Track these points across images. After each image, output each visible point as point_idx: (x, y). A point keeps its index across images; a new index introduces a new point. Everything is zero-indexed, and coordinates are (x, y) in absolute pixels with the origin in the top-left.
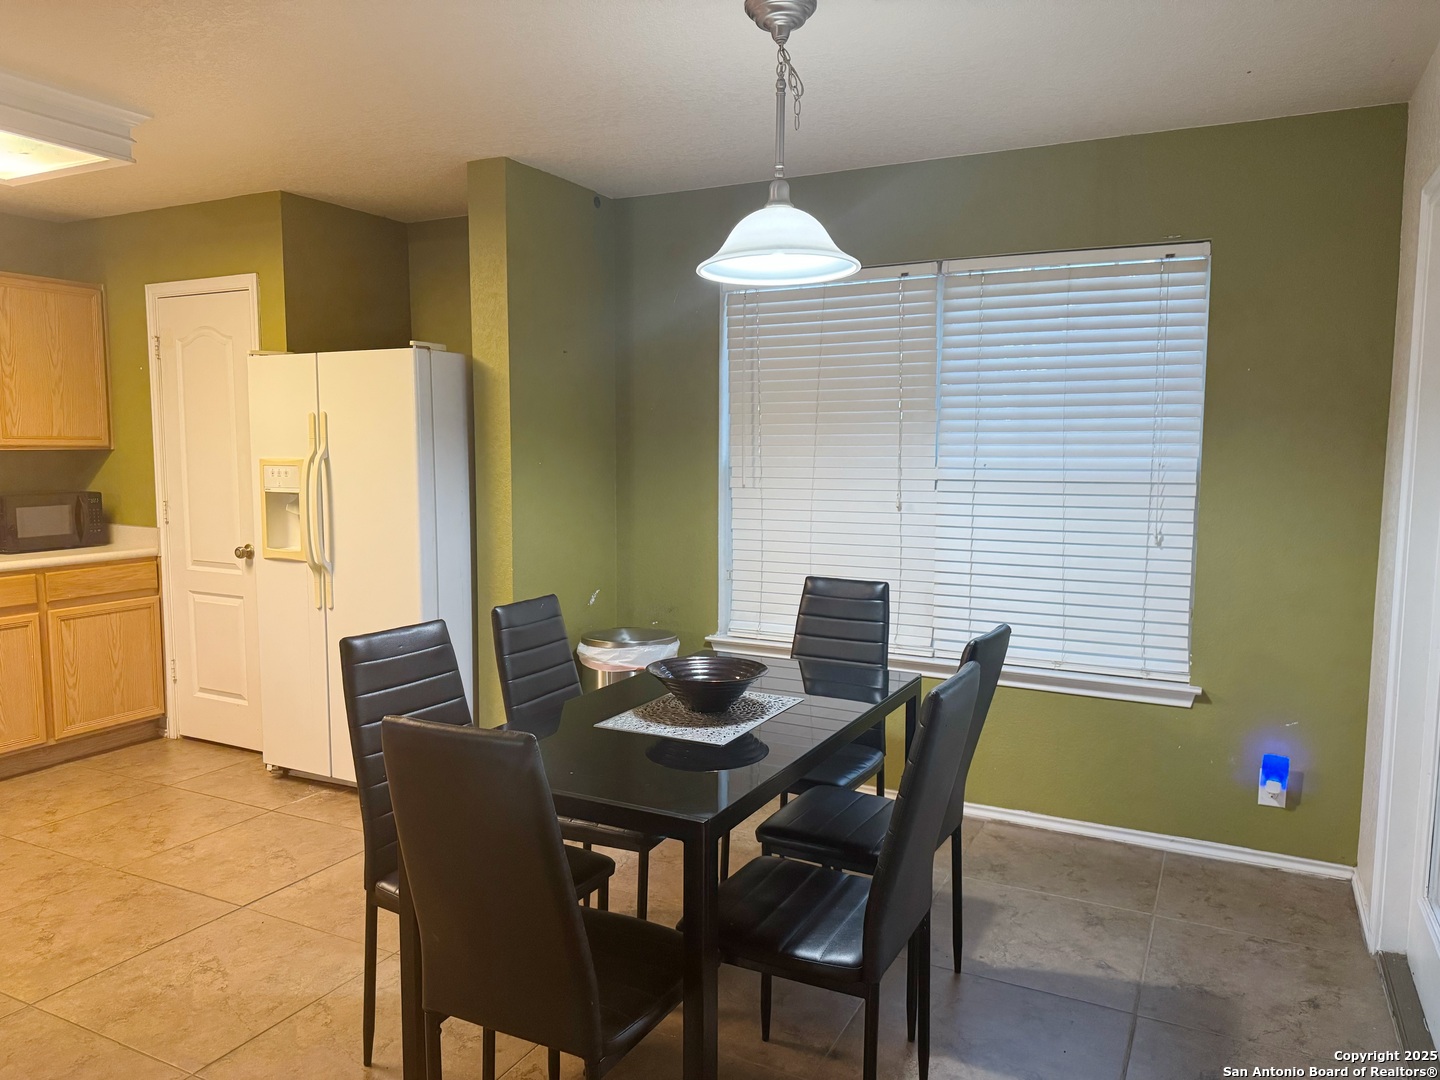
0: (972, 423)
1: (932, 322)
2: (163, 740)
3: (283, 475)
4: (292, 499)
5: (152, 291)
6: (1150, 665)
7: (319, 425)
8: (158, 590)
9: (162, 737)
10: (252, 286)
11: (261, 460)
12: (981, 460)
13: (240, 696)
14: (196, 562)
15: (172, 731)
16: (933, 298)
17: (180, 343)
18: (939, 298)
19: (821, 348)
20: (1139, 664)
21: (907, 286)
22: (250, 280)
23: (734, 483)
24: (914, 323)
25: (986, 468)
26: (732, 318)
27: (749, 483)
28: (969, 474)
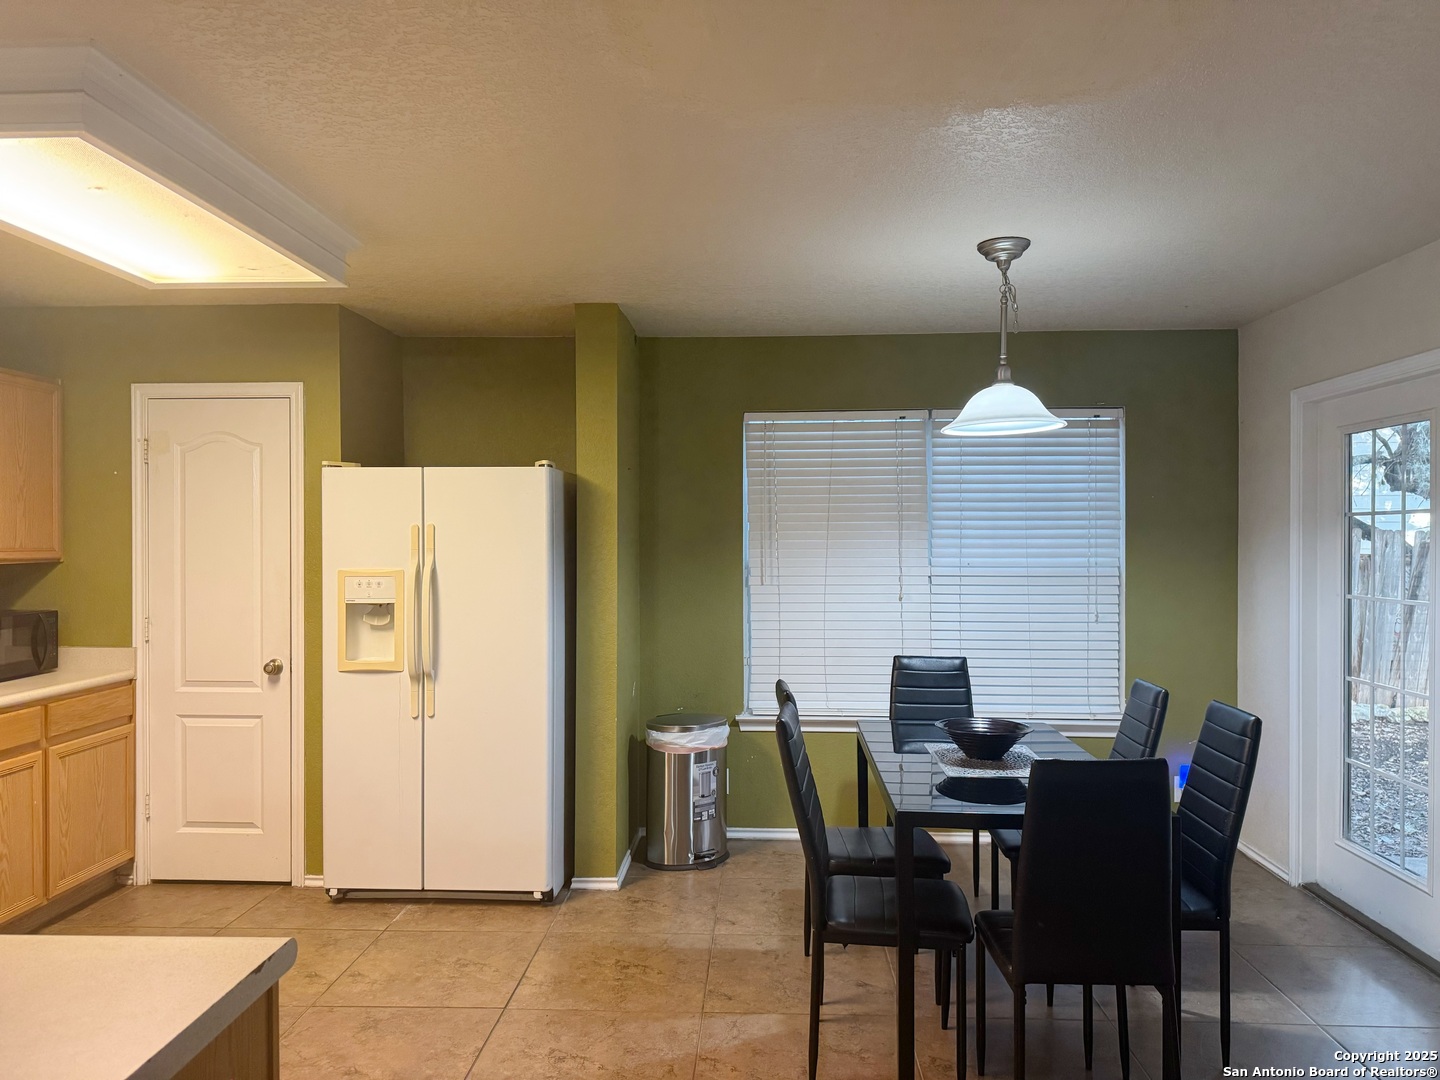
0: (958, 532)
1: (923, 454)
2: (125, 892)
3: (374, 586)
4: (384, 610)
5: (139, 393)
6: (1094, 709)
7: (423, 537)
8: (131, 718)
9: (124, 886)
10: (297, 396)
11: (339, 572)
12: (965, 561)
13: (251, 825)
14: (188, 683)
15: (141, 876)
16: (922, 437)
17: (179, 448)
18: (928, 437)
19: (831, 471)
20: (1086, 709)
21: (902, 426)
22: (296, 389)
23: (753, 581)
24: (909, 454)
25: (969, 566)
26: (751, 443)
27: (767, 581)
28: (956, 571)
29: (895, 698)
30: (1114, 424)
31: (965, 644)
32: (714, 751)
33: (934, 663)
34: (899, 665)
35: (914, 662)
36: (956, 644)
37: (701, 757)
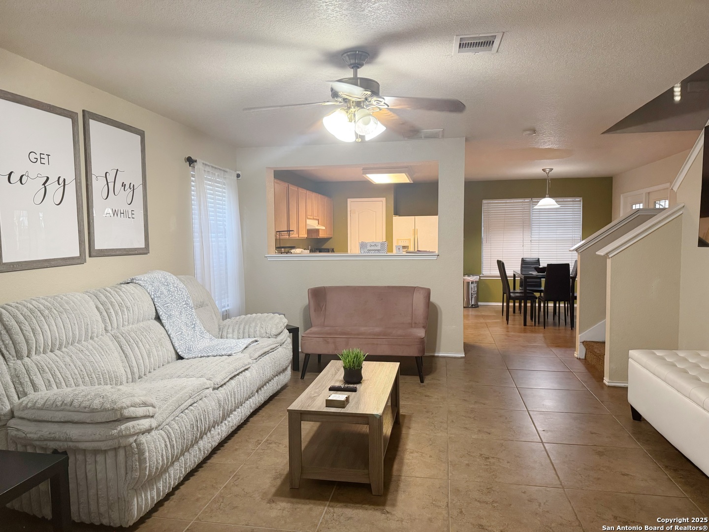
0: (538, 229)
1: (530, 209)
3: (404, 242)
5: (349, 200)
7: (415, 232)
10: (384, 201)
11: (397, 239)
16: (530, 205)
17: (358, 213)
19: (505, 214)
21: (524, 202)
22: (384, 199)
23: (484, 242)
24: (526, 209)
25: (541, 237)
26: (484, 208)
27: (488, 242)
28: (538, 239)
29: (522, 267)
30: (580, 201)
31: (540, 255)
32: (476, 281)
33: (532, 260)
34: (523, 260)
35: (527, 259)
36: (538, 255)
37: (472, 283)
